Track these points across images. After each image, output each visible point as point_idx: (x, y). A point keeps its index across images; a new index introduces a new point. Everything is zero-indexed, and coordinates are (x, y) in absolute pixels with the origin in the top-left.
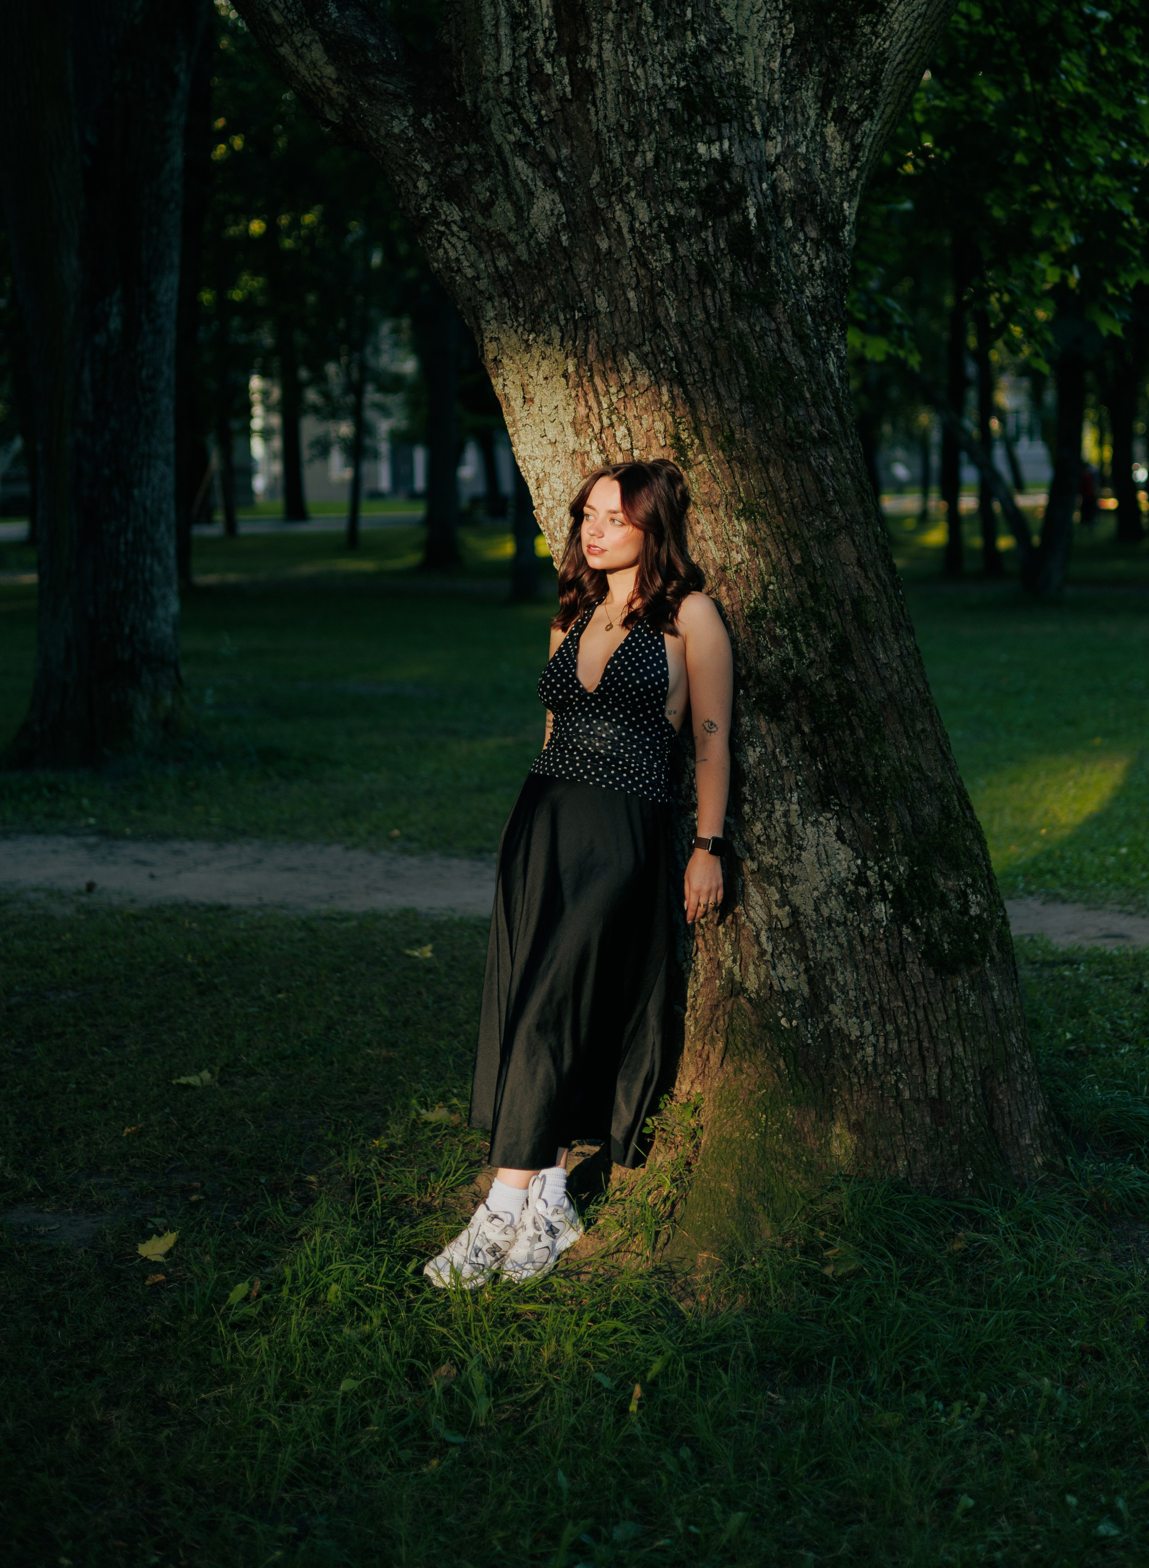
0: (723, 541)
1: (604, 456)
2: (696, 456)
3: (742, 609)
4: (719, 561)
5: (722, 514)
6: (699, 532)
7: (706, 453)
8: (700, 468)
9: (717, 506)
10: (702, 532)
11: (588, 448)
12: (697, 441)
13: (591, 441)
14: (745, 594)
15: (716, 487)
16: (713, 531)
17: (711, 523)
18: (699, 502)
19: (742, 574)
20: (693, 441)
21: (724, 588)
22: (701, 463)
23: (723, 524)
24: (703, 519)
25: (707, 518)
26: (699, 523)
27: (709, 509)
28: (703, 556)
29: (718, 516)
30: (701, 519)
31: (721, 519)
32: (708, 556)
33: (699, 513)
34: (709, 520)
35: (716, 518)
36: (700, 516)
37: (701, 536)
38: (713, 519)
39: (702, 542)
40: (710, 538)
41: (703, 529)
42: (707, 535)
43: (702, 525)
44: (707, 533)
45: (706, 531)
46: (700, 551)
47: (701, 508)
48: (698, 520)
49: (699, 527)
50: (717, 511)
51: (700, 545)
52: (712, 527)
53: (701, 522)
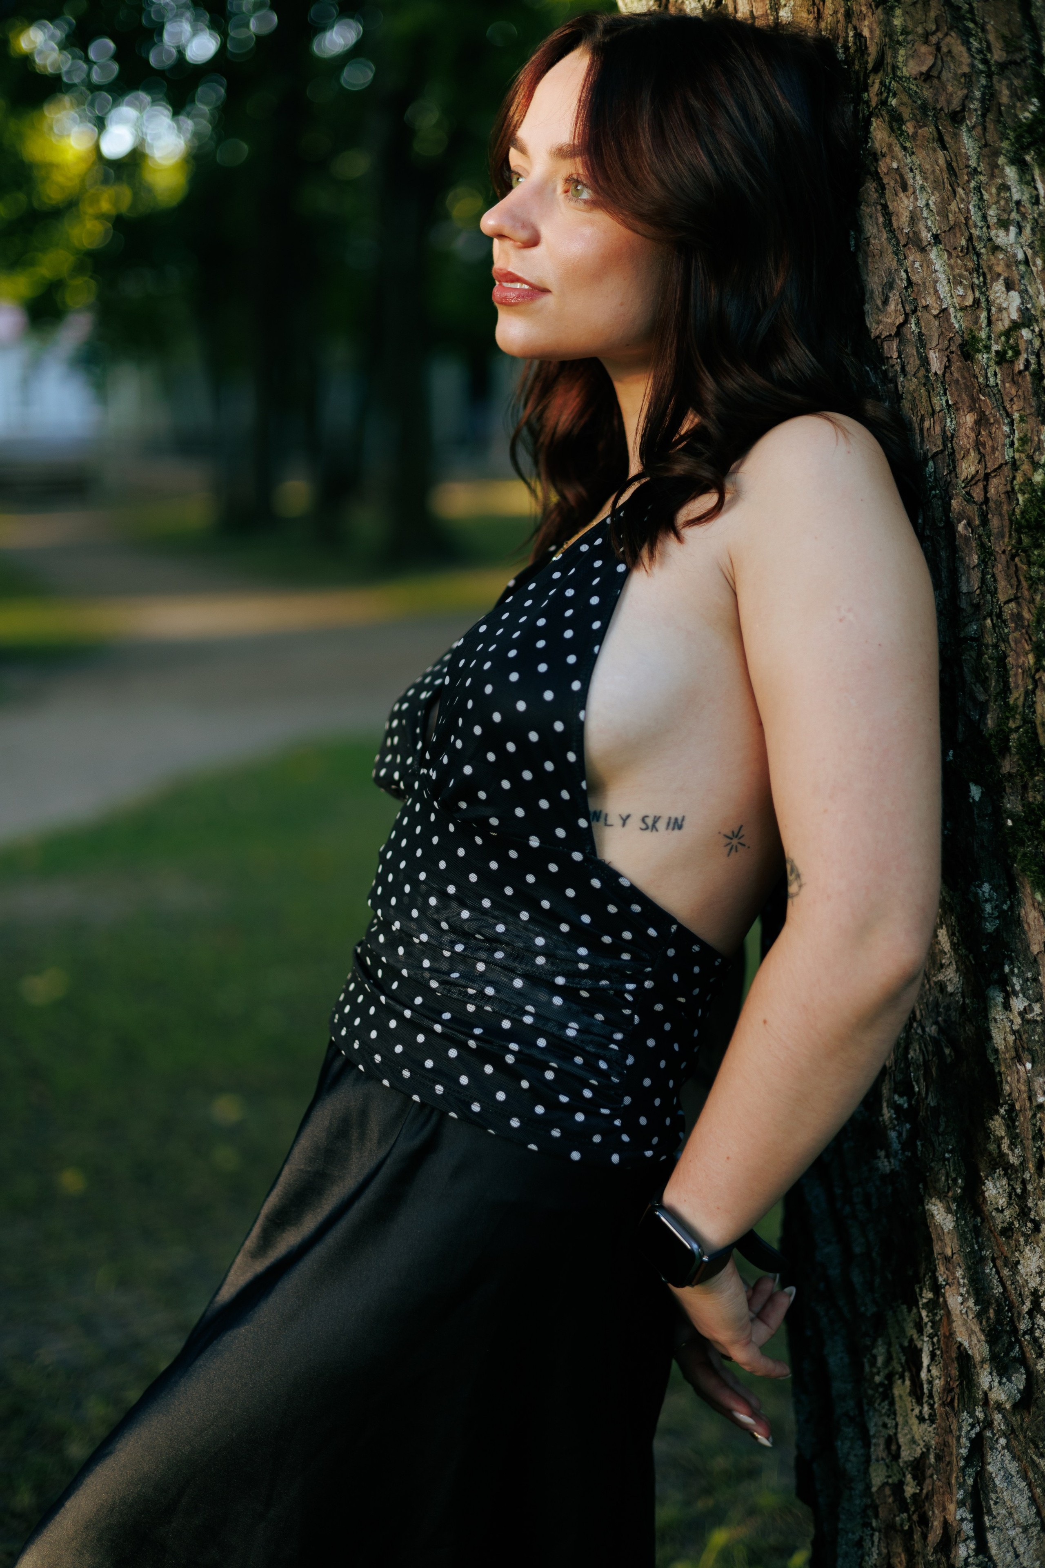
0: (970, 249)
3: (1011, 494)
4: (958, 321)
5: (968, 145)
6: (905, 218)
9: (957, 118)
10: (913, 219)
14: (1024, 440)
15: (959, 49)
16: (944, 212)
17: (937, 185)
18: (906, 113)
19: (1020, 365)
21: (969, 419)
23: (973, 184)
24: (917, 172)
25: (928, 167)
26: (905, 188)
27: (932, 129)
28: (914, 311)
29: (960, 154)
30: (911, 170)
31: (968, 166)
32: (926, 307)
33: (905, 149)
34: (934, 171)
35: (954, 164)
36: (909, 160)
37: (911, 235)
38: (944, 166)
39: (911, 258)
40: (936, 237)
41: (916, 207)
42: (929, 229)
43: (914, 193)
44: (929, 223)
45: (925, 214)
46: (906, 288)
47: (911, 131)
48: (902, 177)
49: (906, 201)
50: (956, 136)
51: (906, 271)
52: (943, 199)
53: (910, 182)
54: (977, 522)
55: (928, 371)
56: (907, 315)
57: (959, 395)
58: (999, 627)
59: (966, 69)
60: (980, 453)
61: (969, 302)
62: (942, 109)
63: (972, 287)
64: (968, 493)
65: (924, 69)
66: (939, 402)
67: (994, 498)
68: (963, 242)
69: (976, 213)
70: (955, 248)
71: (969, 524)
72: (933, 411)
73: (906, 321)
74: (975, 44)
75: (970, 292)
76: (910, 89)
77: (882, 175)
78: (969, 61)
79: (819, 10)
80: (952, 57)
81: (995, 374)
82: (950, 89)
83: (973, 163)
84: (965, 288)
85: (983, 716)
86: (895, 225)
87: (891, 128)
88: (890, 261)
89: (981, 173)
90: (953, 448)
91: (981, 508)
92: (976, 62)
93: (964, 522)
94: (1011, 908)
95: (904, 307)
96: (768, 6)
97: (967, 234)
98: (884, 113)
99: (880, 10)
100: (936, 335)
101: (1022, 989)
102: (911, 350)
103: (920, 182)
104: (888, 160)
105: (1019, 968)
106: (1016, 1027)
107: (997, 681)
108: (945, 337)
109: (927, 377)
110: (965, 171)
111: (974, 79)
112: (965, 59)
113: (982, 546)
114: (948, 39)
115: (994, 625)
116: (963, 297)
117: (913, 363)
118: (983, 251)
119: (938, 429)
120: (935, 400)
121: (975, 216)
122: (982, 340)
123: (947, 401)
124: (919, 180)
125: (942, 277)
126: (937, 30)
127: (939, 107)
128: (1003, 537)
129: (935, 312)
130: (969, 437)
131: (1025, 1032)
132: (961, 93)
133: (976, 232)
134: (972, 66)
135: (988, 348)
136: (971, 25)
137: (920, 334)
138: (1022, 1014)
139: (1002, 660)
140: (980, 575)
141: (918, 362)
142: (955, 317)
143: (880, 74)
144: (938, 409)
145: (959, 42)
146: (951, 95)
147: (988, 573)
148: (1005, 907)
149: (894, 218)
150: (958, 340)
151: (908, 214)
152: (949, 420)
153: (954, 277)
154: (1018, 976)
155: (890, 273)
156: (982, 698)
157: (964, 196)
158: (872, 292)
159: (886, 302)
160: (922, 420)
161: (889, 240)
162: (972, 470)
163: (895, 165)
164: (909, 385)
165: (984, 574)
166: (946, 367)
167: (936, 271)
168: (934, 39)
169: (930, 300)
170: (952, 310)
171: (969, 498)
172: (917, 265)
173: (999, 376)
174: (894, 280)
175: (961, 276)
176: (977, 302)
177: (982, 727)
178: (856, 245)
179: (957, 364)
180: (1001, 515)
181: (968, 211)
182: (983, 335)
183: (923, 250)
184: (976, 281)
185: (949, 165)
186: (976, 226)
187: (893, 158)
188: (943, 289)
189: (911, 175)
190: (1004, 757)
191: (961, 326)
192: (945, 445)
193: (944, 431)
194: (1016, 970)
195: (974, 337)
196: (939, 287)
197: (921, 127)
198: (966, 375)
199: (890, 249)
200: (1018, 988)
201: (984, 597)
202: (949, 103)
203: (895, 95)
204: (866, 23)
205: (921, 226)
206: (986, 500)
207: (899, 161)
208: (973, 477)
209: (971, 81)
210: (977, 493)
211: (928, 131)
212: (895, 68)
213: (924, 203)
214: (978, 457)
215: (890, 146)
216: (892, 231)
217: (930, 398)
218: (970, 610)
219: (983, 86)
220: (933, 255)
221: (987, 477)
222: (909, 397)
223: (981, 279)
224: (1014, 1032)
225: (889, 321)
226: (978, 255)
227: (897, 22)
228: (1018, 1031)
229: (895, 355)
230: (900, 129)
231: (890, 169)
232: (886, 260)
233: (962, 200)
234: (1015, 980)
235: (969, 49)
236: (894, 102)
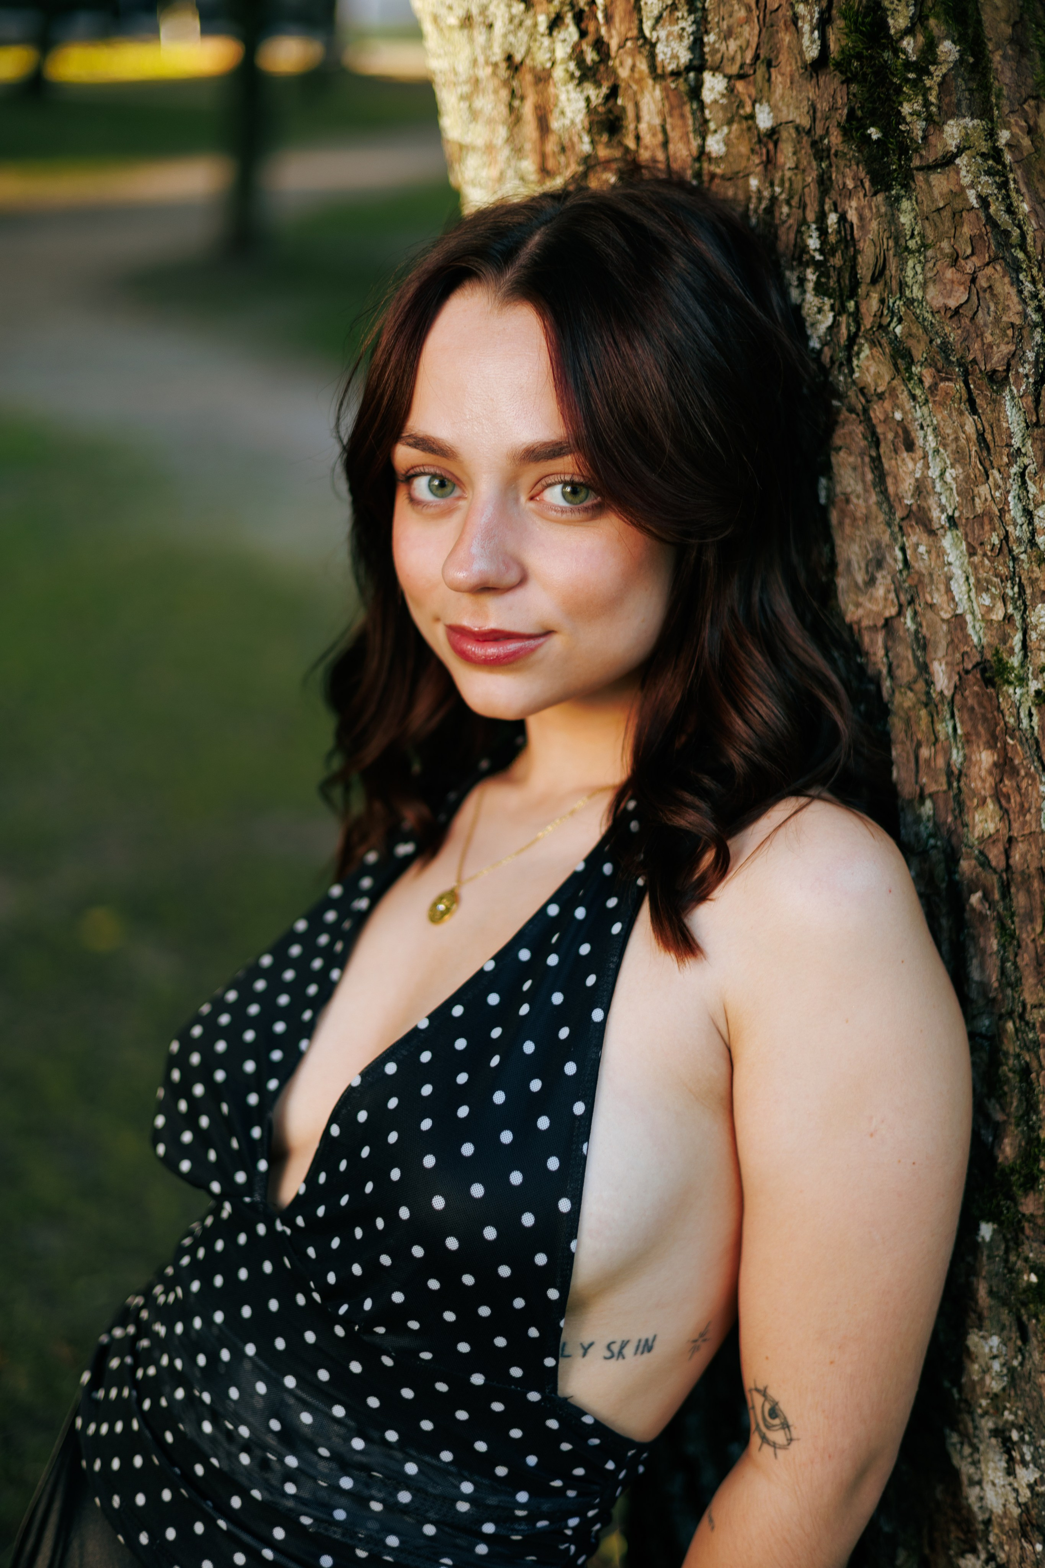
0: (1004, 549)
1: (596, 94)
2: (934, 123)
4: (977, 634)
5: (1012, 417)
6: (907, 486)
7: (984, 111)
8: (940, 183)
9: (997, 379)
10: (921, 489)
11: (541, 58)
12: (948, 49)
13: (555, 23)
15: (1004, 287)
16: (967, 495)
17: (960, 457)
18: (919, 352)
20: (931, 46)
21: (986, 758)
22: (947, 161)
23: (1014, 469)
24: (929, 431)
25: (949, 431)
26: (910, 446)
27: (960, 385)
28: (911, 602)
29: (1000, 427)
30: (922, 427)
31: (1009, 445)
32: (931, 606)
33: (914, 397)
34: (957, 439)
35: (989, 437)
36: (919, 414)
37: (914, 508)
38: (974, 437)
39: (914, 539)
40: (951, 519)
41: (925, 477)
42: (943, 509)
43: (925, 457)
44: (944, 500)
45: (938, 489)
46: (901, 572)
47: (928, 381)
48: (906, 432)
49: (910, 465)
50: (995, 403)
51: (903, 549)
52: (967, 477)
53: (920, 442)
54: (997, 896)
55: (930, 683)
56: (901, 606)
57: (975, 727)
58: (1024, 1032)
59: (1017, 321)
60: (1001, 807)
61: (998, 615)
62: (974, 361)
63: (1004, 598)
64: (981, 852)
65: (953, 303)
66: (944, 728)
67: (1020, 868)
68: (996, 540)
69: (1016, 505)
70: (982, 544)
71: (986, 897)
72: (937, 739)
73: (900, 613)
74: (1028, 287)
75: (999, 604)
76: (924, 319)
77: (875, 421)
78: (1020, 308)
79: (768, 152)
80: (993, 295)
81: (1030, 715)
82: (989, 338)
83: (1016, 442)
84: (993, 597)
85: (998, 1137)
86: (891, 489)
87: (895, 365)
88: (880, 532)
89: (1025, 454)
90: (959, 788)
91: (1001, 877)
92: (1029, 310)
93: (979, 894)
94: (1022, 1364)
95: (898, 597)
96: (691, 128)
97: (1002, 533)
98: (884, 341)
99: (880, 198)
100: (944, 643)
101: (1033, 1458)
102: (905, 653)
103: (933, 445)
104: (887, 404)
105: (1030, 1434)
106: (1022, 1500)
107: (1020, 1100)
108: (956, 648)
109: (928, 693)
110: (1005, 451)
111: (1025, 333)
112: (1015, 305)
113: (1003, 927)
114: (989, 270)
115: (1017, 1030)
116: (990, 609)
117: (907, 671)
118: (1023, 557)
119: (941, 762)
120: (939, 727)
121: (1015, 511)
122: (1013, 668)
123: (955, 729)
124: (932, 442)
125: (957, 572)
126: (973, 254)
127: (971, 357)
128: (1032, 920)
129: (946, 616)
130: (984, 781)
131: (1034, 1506)
132: (1006, 349)
133: (1015, 532)
134: (1025, 315)
135: (1022, 681)
136: (1021, 255)
137: (917, 632)
138: (1031, 1487)
139: (1025, 1072)
140: (998, 963)
141: (914, 670)
142: (974, 627)
143: (880, 286)
144: (942, 737)
145: (1007, 280)
146: (990, 346)
147: (1008, 960)
148: (1015, 1363)
149: (889, 481)
150: (977, 658)
151: (912, 481)
152: (954, 751)
153: (978, 580)
154: (1029, 1444)
155: (879, 547)
156: (999, 1117)
157: (1000, 482)
158: (849, 563)
159: (871, 581)
160: (919, 745)
161: (879, 504)
162: (991, 827)
163: (898, 416)
164: (905, 700)
165: (1003, 961)
166: (956, 687)
167: (950, 564)
168: (969, 267)
169: (938, 598)
170: (969, 618)
171: (984, 862)
172: (922, 549)
173: (1035, 719)
174: (884, 557)
175: (988, 581)
176: (1008, 618)
177: (997, 1152)
178: (828, 497)
179: (974, 687)
180: (1029, 892)
181: (1007, 503)
182: (1015, 661)
183: (932, 532)
184: (1010, 593)
185: (981, 436)
186: (1015, 524)
187: (896, 406)
188: (959, 588)
189: (921, 433)
190: (1026, 1195)
191: (980, 639)
192: (950, 784)
193: (949, 765)
194: (1027, 1437)
195: (1000, 660)
196: (954, 585)
197: (943, 379)
198: (986, 703)
199: (881, 518)
200: (1028, 1457)
201: (1003, 991)
202: (987, 357)
203: (900, 321)
204: (854, 204)
205: (932, 501)
206: (1008, 867)
207: (905, 413)
208: (990, 836)
209: (1020, 334)
210: (995, 855)
211: (956, 387)
212: (902, 285)
213: (937, 473)
214: (1001, 813)
215: (892, 391)
216: (884, 492)
217: (933, 722)
218: (981, 1002)
219: (1038, 345)
220: (947, 542)
221: (1011, 840)
222: (902, 714)
223: (1016, 589)
224: (1019, 1505)
225: (875, 608)
226: (1015, 559)
227: (905, 219)
228: (1025, 1504)
229: (881, 652)
230: (908, 369)
231: (888, 419)
232: (874, 530)
233: (998, 487)
234: (1025, 1449)
235: (1020, 292)
236: (898, 330)
